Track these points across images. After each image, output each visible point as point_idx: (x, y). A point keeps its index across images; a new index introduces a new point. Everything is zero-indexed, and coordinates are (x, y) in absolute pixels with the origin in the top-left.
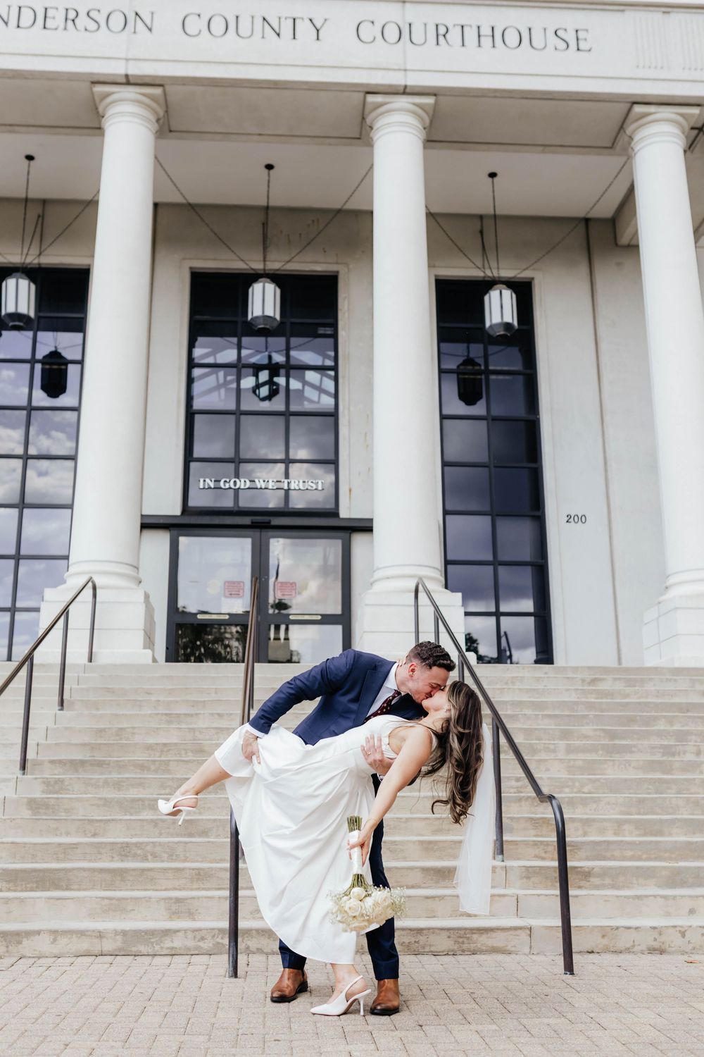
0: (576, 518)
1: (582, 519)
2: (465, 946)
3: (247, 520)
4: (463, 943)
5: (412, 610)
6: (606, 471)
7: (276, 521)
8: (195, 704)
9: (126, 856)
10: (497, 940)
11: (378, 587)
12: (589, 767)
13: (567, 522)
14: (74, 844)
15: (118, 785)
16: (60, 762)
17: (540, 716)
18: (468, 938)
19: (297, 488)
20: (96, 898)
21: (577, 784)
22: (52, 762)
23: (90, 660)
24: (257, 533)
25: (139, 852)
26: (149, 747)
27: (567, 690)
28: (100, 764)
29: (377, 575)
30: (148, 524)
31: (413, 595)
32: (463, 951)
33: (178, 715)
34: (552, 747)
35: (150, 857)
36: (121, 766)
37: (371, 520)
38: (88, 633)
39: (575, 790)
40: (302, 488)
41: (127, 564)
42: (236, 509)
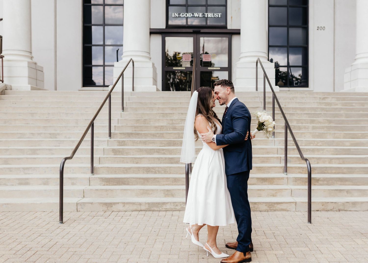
0: (321, 28)
1: (323, 28)
2: (272, 209)
3: (191, 30)
4: (271, 207)
5: (255, 69)
6: (334, 8)
7: (202, 31)
8: (172, 109)
9: (149, 172)
10: (284, 206)
11: (242, 60)
12: (321, 136)
13: (317, 29)
14: (130, 168)
15: (145, 143)
16: (123, 133)
17: (303, 114)
18: (273, 206)
19: (211, 17)
20: (138, 189)
21: (316, 143)
22: (120, 133)
23: (133, 90)
24: (195, 36)
25: (153, 170)
26: (156, 127)
27: (314, 102)
28: (138, 134)
29: (242, 55)
30: (153, 32)
31: (256, 64)
32: (271, 210)
33: (166, 114)
34: (307, 127)
35: (157, 172)
36: (146, 135)
37: (240, 30)
38: (132, 79)
39: (315, 145)
40: (212, 17)
41: (145, 52)
42: (187, 25)
